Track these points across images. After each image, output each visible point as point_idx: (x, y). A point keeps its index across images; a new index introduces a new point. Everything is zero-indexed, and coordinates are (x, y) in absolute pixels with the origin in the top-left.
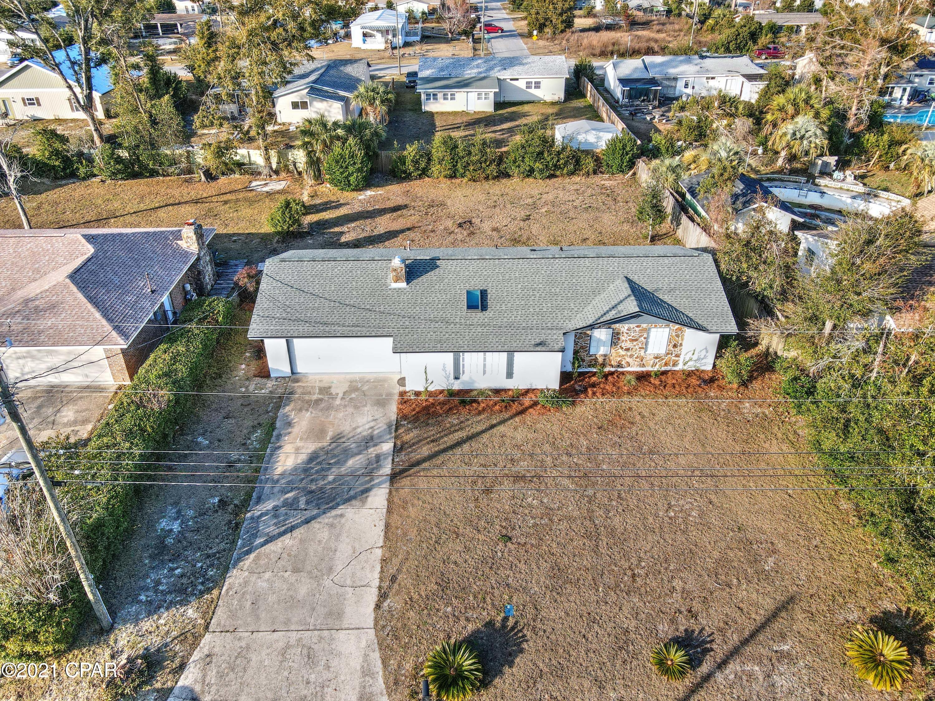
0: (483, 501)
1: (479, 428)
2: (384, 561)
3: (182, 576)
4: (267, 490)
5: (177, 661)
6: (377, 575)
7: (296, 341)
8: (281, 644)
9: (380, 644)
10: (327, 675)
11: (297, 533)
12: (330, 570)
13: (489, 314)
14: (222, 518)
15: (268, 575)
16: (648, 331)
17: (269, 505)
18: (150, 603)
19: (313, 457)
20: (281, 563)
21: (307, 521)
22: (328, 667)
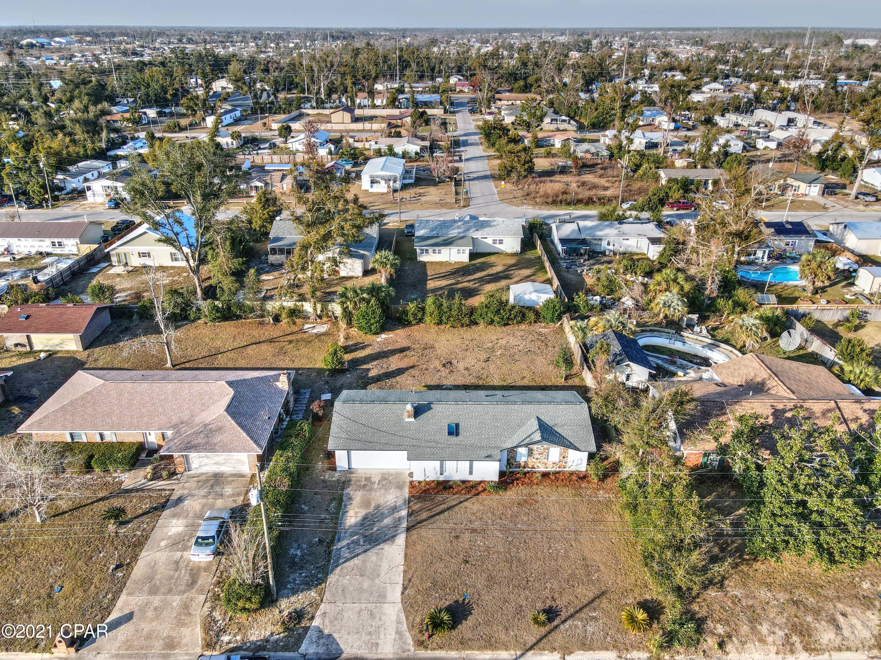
0: (455, 543)
1: (454, 503)
2: (405, 572)
3: (306, 577)
4: (342, 535)
5: (310, 615)
6: (401, 579)
7: (353, 452)
8: (358, 609)
9: (404, 610)
10: (380, 623)
11: (360, 557)
12: (378, 575)
13: (460, 438)
14: (321, 549)
15: (348, 577)
16: (548, 449)
17: (345, 543)
18: (293, 589)
19: (365, 518)
20: (354, 572)
21: (365, 551)
22: (380, 619)
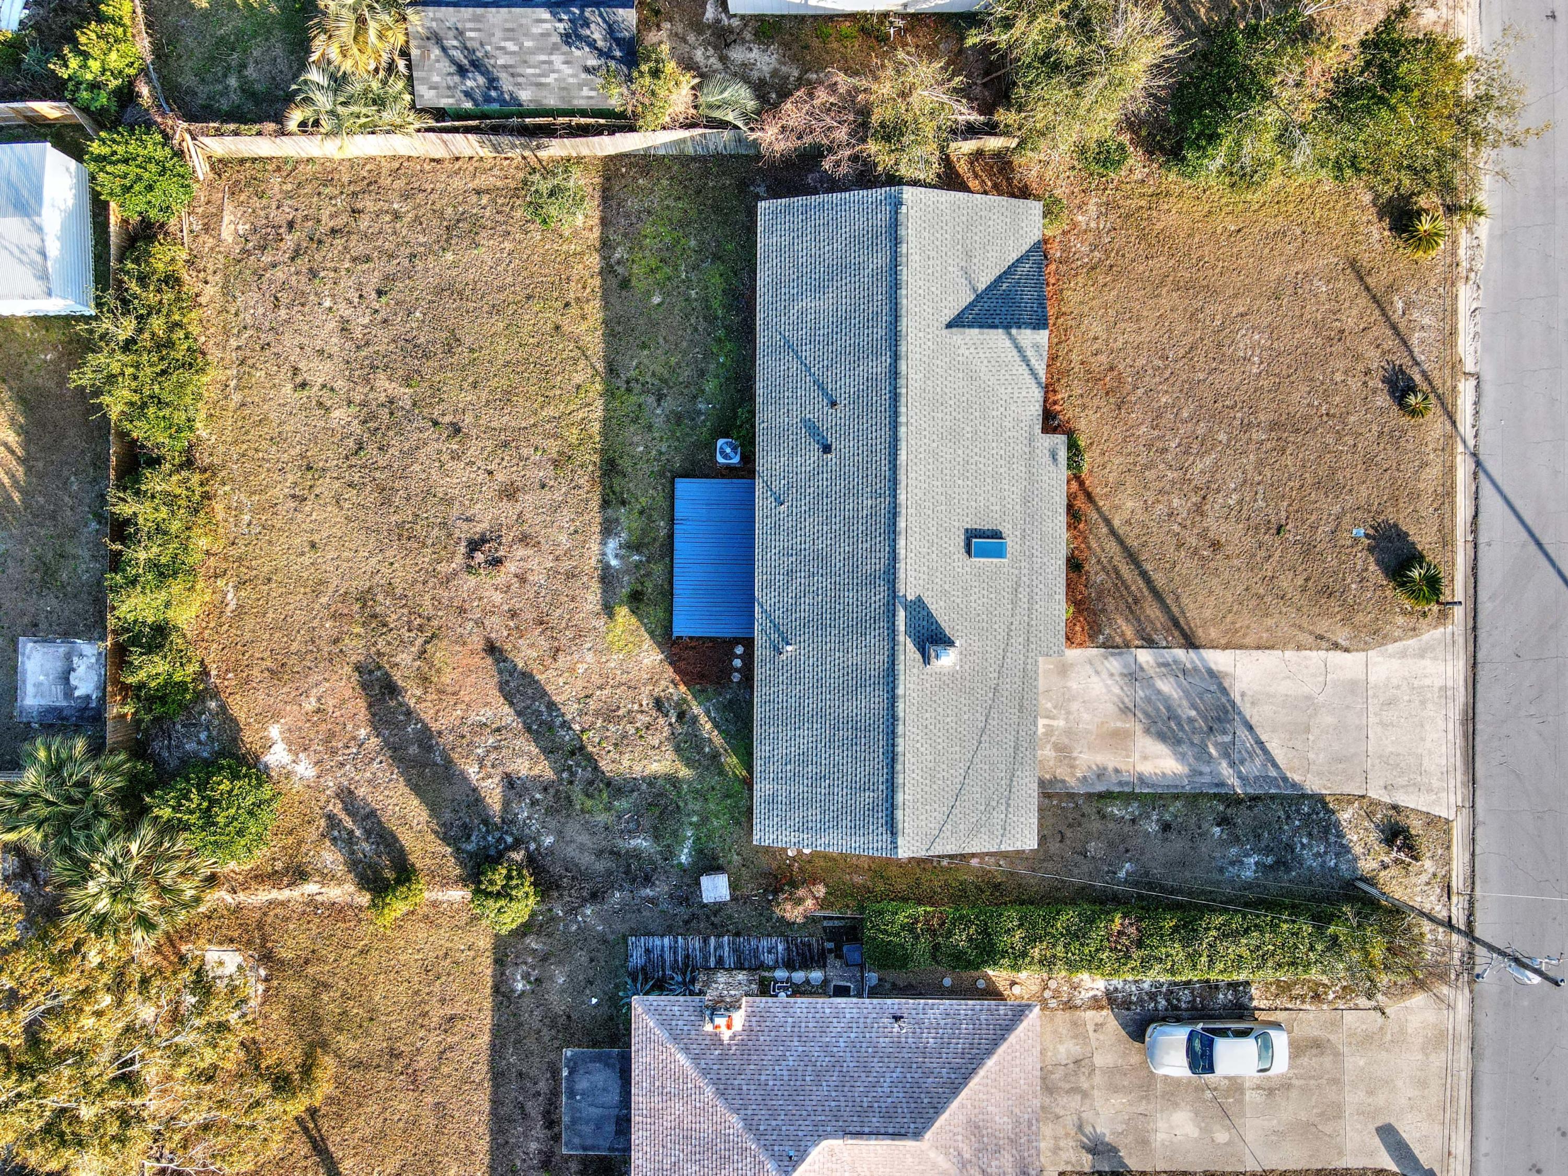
0: (1229, 550)
1: (1112, 547)
2: (1299, 648)
3: (1310, 835)
4: (1206, 779)
5: (1391, 812)
6: (1314, 654)
8: (1379, 729)
9: (1382, 645)
10: (1405, 687)
11: (1263, 738)
12: (1308, 698)
13: (1006, 529)
14: (1243, 817)
15: (1311, 756)
18: (1337, 855)
20: (1299, 745)
21: (1250, 728)
22: (1398, 687)
